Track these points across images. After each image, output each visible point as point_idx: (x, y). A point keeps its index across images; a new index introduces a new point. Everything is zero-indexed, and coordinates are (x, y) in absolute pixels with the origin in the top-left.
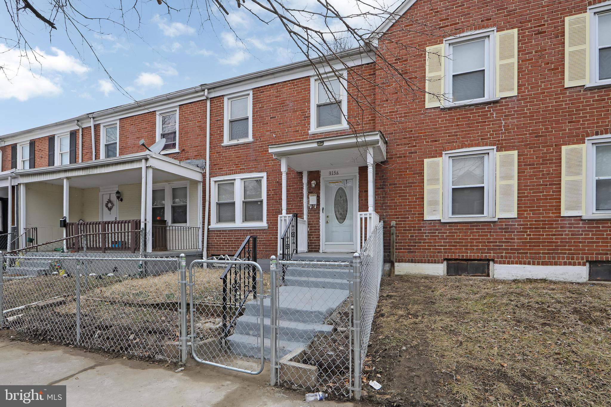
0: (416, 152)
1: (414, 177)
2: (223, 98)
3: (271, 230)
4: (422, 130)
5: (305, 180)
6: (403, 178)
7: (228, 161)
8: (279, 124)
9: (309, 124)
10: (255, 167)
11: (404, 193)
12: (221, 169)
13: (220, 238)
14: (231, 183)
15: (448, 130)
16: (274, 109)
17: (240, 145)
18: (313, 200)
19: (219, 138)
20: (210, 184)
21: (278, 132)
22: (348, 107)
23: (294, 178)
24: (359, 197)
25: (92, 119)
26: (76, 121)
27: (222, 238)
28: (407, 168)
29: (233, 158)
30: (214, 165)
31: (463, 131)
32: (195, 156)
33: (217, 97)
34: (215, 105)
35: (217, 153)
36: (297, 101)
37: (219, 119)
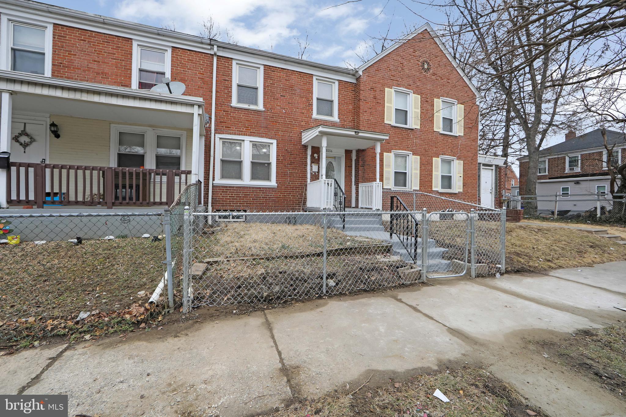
2: (232, 61)
3: (280, 189)
5: (309, 152)
7: (237, 122)
8: (288, 103)
9: (312, 111)
10: (266, 134)
12: (228, 127)
13: (226, 194)
14: (240, 143)
16: (284, 90)
17: (251, 110)
18: (315, 168)
19: (227, 98)
20: (215, 140)
21: (287, 109)
22: (339, 107)
23: (300, 149)
27: (229, 194)
29: (243, 120)
30: (221, 122)
31: (400, 141)
33: (224, 57)
34: (223, 64)
35: (224, 111)
36: (303, 90)
37: (227, 79)
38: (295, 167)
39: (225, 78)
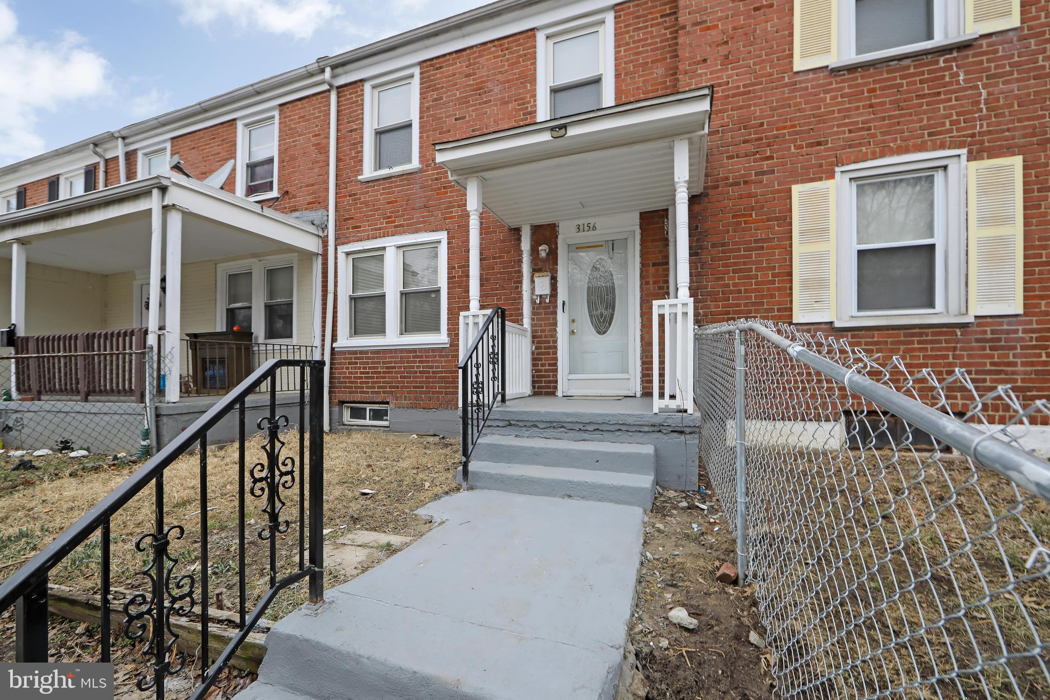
0: (773, 172)
1: (769, 227)
2: (363, 86)
3: (456, 350)
4: (786, 120)
5: (526, 245)
6: (744, 230)
7: (371, 211)
8: (474, 130)
10: (425, 222)
11: (745, 263)
12: (357, 227)
13: (355, 368)
14: (378, 256)
15: (849, 117)
16: (464, 101)
17: (395, 177)
18: (543, 285)
19: (354, 167)
20: (336, 258)
23: (503, 241)
24: (642, 277)
25: (120, 140)
26: (91, 146)
28: (752, 209)
29: (381, 204)
30: (345, 220)
31: (884, 119)
32: (309, 203)
33: (350, 84)
34: (348, 99)
35: (350, 196)
36: (508, 81)
37: (355, 127)
38: (492, 289)
39: (351, 126)
